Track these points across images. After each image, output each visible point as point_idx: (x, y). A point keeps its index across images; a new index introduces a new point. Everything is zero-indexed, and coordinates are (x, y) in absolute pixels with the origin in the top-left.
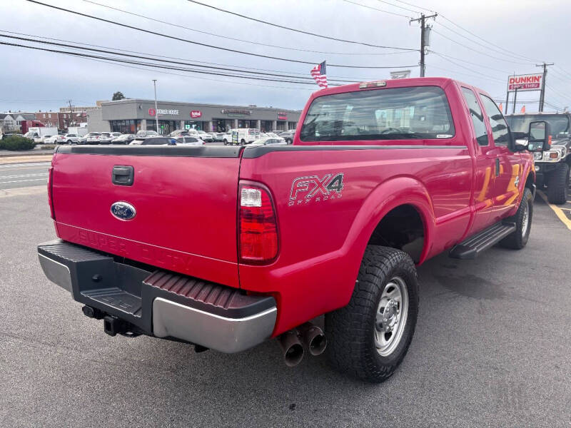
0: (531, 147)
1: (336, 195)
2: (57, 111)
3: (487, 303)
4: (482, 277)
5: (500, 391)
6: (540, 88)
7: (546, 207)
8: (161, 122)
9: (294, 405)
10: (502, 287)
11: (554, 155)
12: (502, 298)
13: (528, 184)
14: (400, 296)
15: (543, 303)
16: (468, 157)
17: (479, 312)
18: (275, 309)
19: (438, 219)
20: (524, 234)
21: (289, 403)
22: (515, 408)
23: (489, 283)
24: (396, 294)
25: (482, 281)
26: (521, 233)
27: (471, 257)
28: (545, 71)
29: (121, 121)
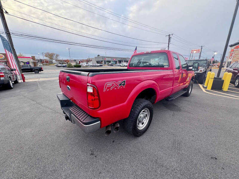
0: (193, 69)
1: (123, 87)
2: (86, 59)
3: (176, 113)
4: (176, 104)
5: (174, 143)
6: (200, 52)
7: (197, 84)
8: (107, 61)
9: (114, 141)
10: (181, 108)
11: (201, 71)
12: (180, 111)
13: (192, 79)
14: (147, 113)
15: (192, 114)
16: (173, 73)
17: (173, 116)
18: (100, 122)
19: (161, 91)
20: (189, 93)
21: (113, 140)
22: (177, 150)
23: (177, 106)
24: (146, 112)
25: (175, 106)
26: (189, 92)
27: (172, 100)
28: (202, 48)
29: (99, 61)
